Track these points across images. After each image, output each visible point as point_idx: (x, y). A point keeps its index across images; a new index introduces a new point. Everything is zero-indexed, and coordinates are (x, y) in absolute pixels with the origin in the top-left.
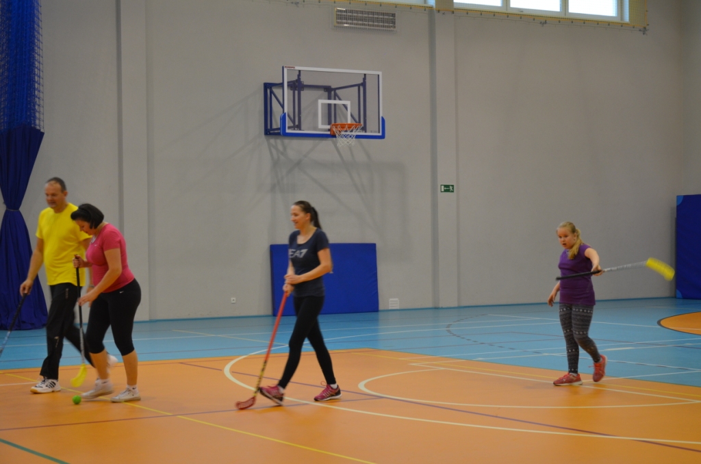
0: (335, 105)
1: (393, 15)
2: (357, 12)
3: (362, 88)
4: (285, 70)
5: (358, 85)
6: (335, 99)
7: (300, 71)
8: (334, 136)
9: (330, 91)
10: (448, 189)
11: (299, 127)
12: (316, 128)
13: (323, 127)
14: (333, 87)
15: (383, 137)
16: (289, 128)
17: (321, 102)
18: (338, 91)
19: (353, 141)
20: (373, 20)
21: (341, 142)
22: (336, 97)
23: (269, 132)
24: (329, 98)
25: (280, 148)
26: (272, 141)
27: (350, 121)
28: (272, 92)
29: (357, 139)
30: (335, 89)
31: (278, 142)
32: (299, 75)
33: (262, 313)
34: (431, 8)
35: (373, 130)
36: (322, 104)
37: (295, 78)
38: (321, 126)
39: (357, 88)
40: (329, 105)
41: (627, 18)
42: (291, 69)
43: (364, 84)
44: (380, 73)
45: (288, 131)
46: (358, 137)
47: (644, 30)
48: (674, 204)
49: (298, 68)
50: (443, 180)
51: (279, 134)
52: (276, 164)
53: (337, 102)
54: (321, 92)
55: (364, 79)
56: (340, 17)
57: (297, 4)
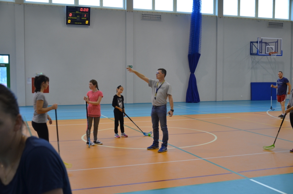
0: (268, 47)
1: (283, 24)
2: (274, 23)
3: (277, 43)
4: (259, 38)
5: (276, 42)
6: (268, 46)
7: (262, 39)
8: (270, 55)
9: (266, 44)
11: (261, 53)
12: (266, 53)
14: (267, 42)
15: (282, 55)
18: (269, 44)
19: (275, 57)
20: (277, 25)
21: (272, 57)
23: (252, 54)
25: (254, 58)
26: (252, 56)
27: (274, 52)
28: (253, 44)
30: (268, 43)
31: (253, 57)
32: (262, 40)
33: (248, 100)
35: (279, 54)
37: (261, 40)
39: (275, 43)
43: (277, 42)
44: (282, 39)
45: (259, 54)
46: (277, 55)
49: (262, 38)
51: (256, 55)
52: (253, 62)
53: (269, 46)
54: (264, 44)
55: (278, 40)
56: (269, 24)
57: (259, 21)
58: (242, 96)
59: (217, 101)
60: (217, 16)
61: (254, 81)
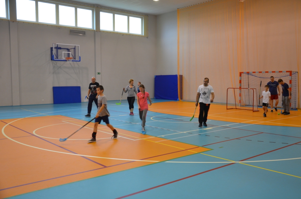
1: (85, 32)
2: (75, 31)
4: (54, 44)
7: (58, 45)
8: (66, 61)
9: (68, 50)
10: (99, 73)
11: (58, 58)
13: (64, 58)
15: (80, 61)
16: (55, 58)
17: (63, 52)
19: (71, 62)
22: (69, 51)
24: (68, 51)
25: (55, 63)
26: (53, 61)
27: (71, 57)
29: (72, 62)
30: (69, 49)
33: (51, 103)
34: (94, 30)
35: (77, 59)
36: (64, 53)
37: (56, 46)
38: (63, 58)
39: (73, 49)
40: (68, 53)
41: (143, 35)
42: (55, 44)
43: (75, 48)
44: (79, 46)
45: (54, 59)
46: (72, 61)
47: (147, 38)
48: (154, 77)
49: (57, 44)
50: (98, 71)
52: (54, 67)
54: (66, 50)
56: (70, 32)
57: (59, 28)
58: (43, 100)
59: (14, 105)
60: (9, 20)
61: (57, 85)
